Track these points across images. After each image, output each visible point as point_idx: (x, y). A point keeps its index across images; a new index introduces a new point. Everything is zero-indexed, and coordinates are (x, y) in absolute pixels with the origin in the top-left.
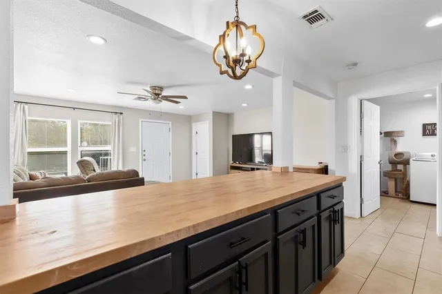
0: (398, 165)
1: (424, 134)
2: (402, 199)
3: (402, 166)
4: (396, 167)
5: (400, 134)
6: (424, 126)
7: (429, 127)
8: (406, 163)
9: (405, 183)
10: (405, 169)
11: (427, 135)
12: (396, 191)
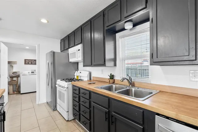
0: (14, 78)
1: (25, 64)
2: (16, 94)
3: (16, 78)
4: (13, 79)
5: (15, 63)
6: (25, 60)
7: (27, 61)
8: (18, 76)
9: (18, 86)
10: (18, 79)
11: (26, 64)
12: (13, 91)
